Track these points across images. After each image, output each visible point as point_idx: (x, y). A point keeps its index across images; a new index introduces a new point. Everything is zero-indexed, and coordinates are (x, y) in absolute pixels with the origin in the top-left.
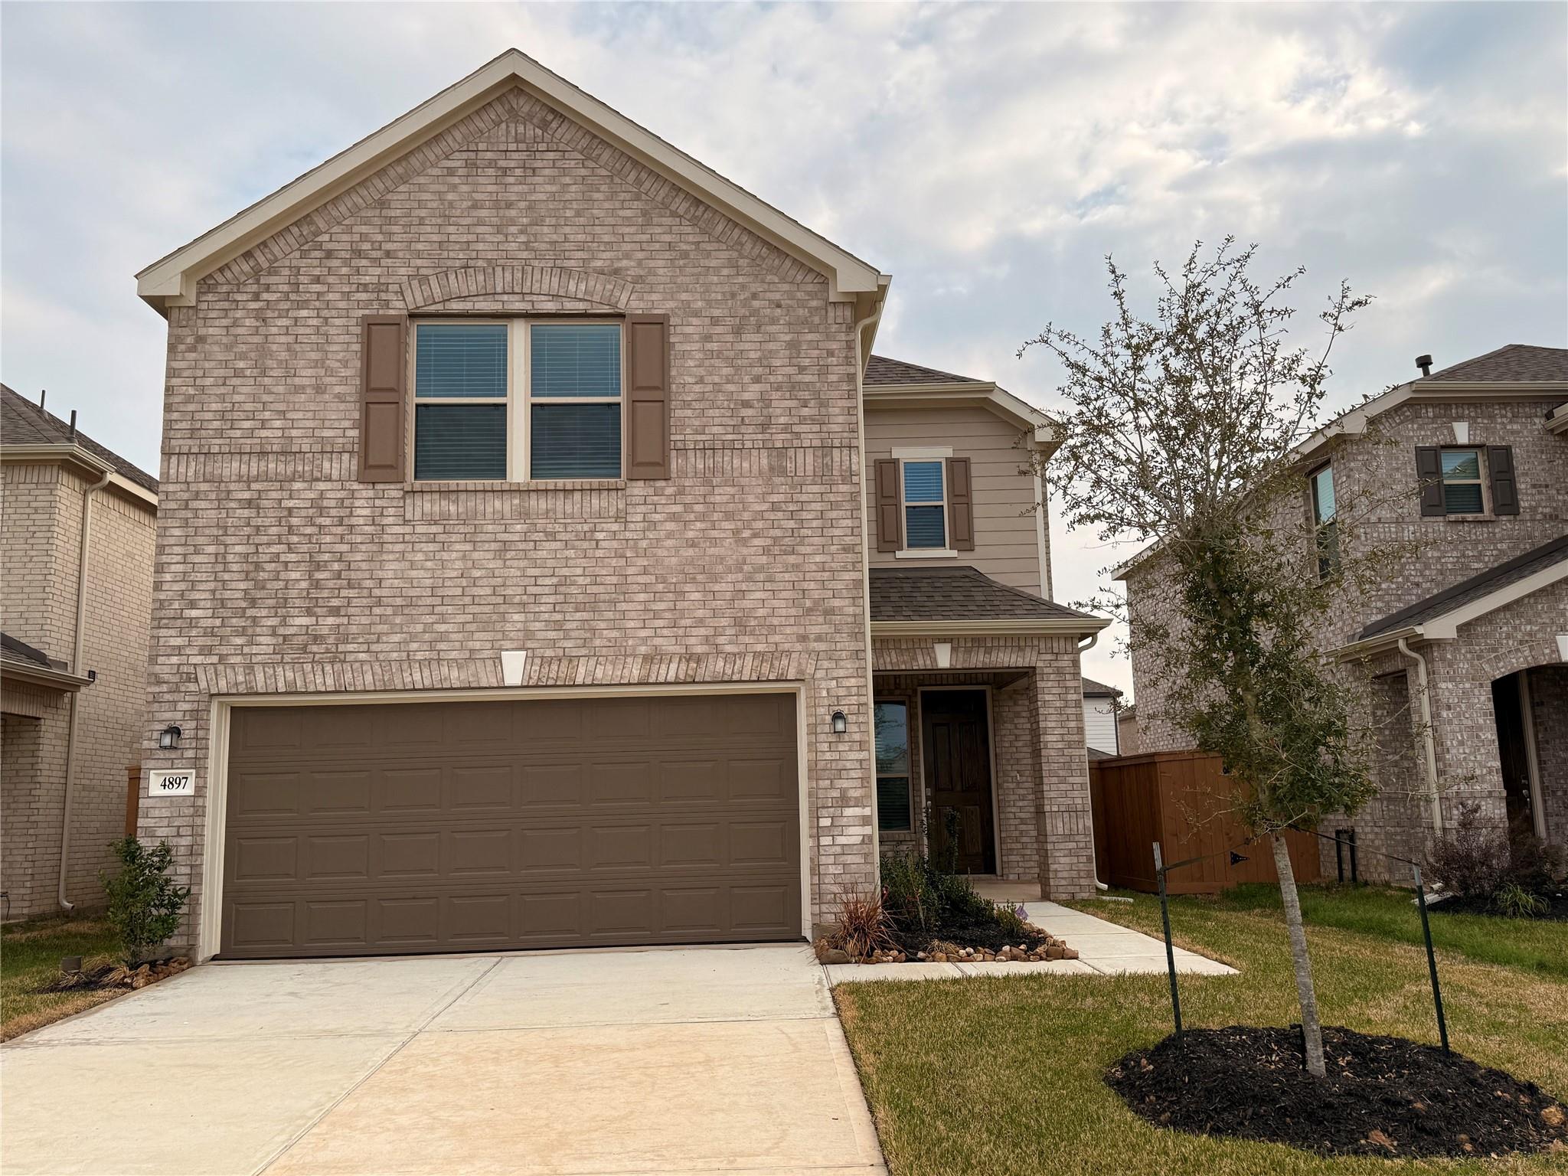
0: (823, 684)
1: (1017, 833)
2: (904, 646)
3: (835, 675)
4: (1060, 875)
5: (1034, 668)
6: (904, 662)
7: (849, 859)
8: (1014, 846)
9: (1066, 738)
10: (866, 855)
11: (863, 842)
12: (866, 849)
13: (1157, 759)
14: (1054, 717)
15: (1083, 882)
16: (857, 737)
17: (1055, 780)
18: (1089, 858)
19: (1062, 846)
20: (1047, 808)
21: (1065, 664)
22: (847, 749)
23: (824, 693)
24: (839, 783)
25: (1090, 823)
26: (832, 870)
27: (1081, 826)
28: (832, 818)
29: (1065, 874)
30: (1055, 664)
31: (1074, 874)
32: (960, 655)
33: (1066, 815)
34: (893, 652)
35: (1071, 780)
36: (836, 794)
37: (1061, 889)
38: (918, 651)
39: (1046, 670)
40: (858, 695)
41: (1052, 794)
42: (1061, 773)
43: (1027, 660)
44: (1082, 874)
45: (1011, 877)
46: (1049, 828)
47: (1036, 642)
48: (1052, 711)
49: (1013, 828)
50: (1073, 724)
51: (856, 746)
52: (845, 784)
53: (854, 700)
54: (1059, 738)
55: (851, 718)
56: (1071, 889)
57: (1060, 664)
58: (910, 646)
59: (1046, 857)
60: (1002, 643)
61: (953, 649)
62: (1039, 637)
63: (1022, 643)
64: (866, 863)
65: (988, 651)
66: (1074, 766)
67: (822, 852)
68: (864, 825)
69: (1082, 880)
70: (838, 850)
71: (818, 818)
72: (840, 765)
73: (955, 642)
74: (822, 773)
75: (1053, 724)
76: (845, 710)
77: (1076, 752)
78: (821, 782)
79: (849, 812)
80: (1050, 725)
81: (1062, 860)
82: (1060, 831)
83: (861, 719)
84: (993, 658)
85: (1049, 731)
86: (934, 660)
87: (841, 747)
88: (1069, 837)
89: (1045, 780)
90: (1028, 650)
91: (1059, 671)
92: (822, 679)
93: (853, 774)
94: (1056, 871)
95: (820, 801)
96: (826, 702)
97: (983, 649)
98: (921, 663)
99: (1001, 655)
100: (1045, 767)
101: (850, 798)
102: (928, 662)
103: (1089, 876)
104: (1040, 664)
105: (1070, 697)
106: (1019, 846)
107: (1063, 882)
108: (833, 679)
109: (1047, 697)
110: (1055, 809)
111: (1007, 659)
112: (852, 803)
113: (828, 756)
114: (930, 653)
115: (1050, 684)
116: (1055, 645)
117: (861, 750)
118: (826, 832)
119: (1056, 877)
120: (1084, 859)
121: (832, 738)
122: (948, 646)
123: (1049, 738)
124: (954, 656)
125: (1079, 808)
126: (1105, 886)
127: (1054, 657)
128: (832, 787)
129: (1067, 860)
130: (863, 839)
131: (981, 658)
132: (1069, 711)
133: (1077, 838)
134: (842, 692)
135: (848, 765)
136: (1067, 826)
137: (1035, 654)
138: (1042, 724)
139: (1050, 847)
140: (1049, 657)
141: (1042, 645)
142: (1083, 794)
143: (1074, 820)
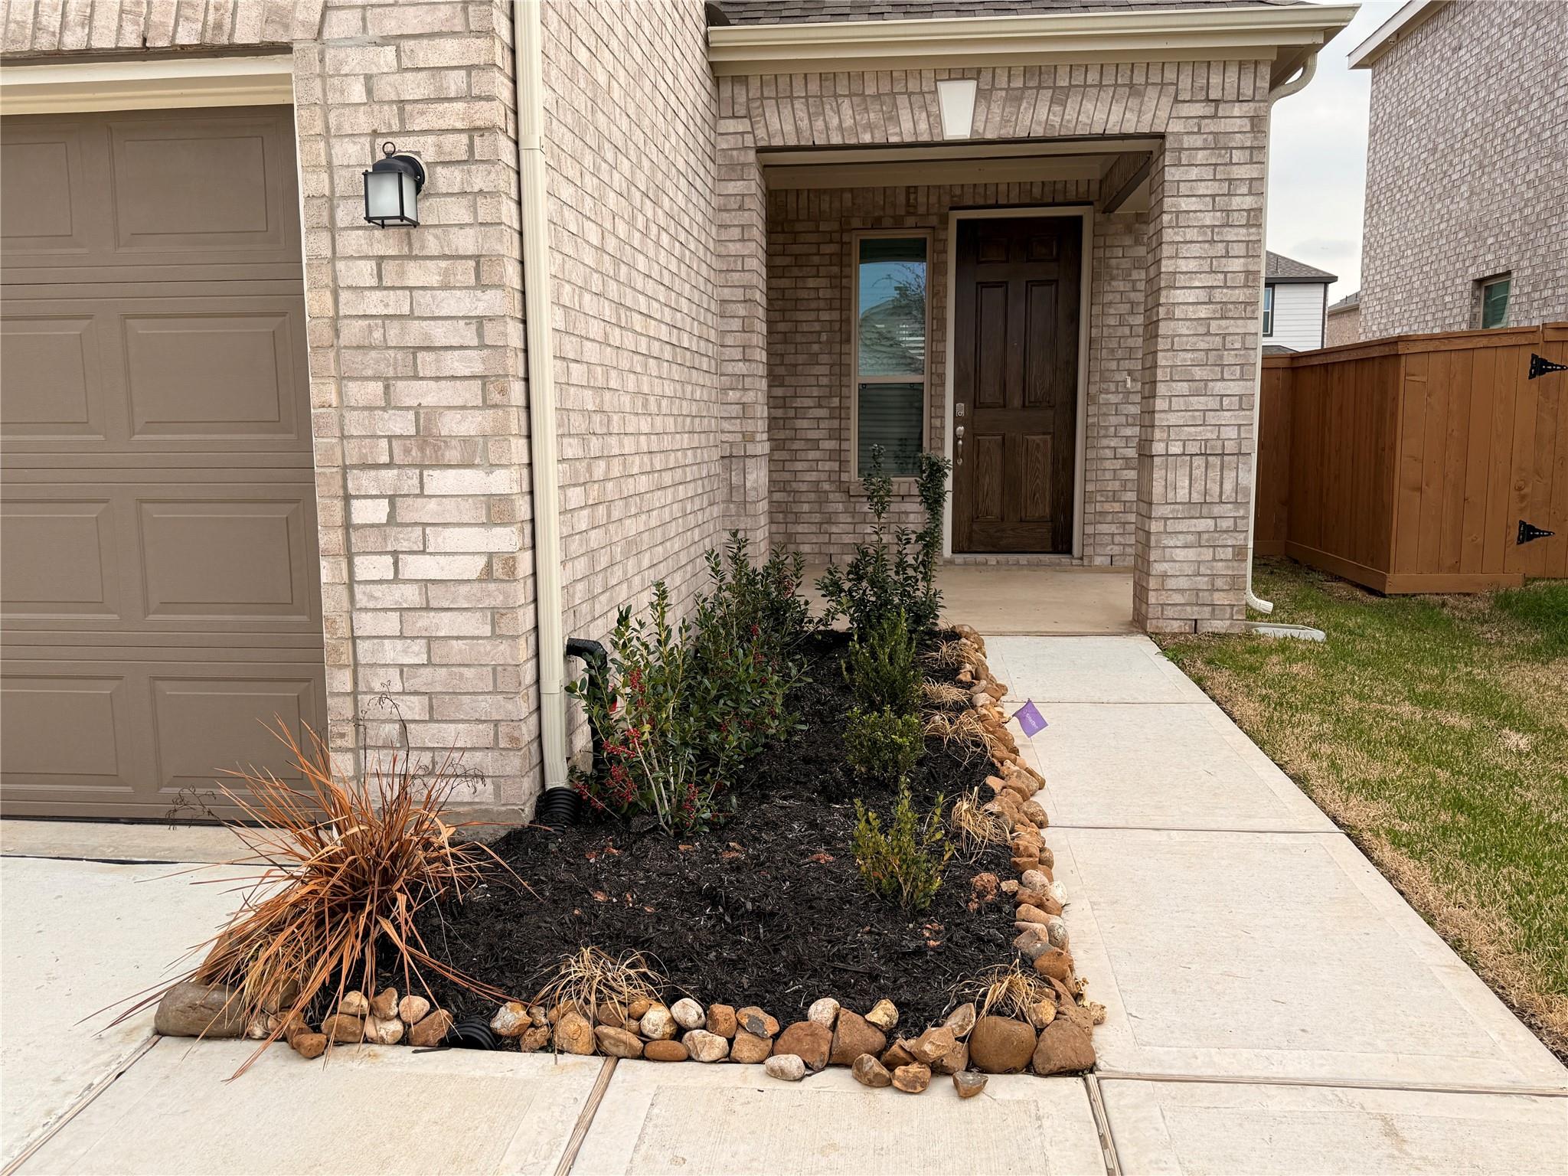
0: (355, 60)
1: (1117, 485)
2: (870, 90)
3: (391, 27)
4: (1171, 583)
5: (1162, 136)
6: (870, 127)
7: (445, 624)
8: (1107, 507)
9: (1218, 295)
10: (496, 615)
11: (487, 575)
12: (495, 595)
13: (1402, 349)
14: (1195, 250)
15: (1219, 598)
16: (466, 242)
17: (1183, 387)
18: (1239, 553)
19: (1182, 526)
20: (1158, 448)
21: (1235, 125)
22: (434, 280)
23: (357, 92)
24: (409, 393)
25: (1249, 479)
26: (392, 652)
27: (1228, 486)
28: (392, 499)
29: (1183, 583)
30: (1210, 126)
31: (1202, 582)
32: (996, 109)
33: (1199, 461)
34: (846, 105)
35: (1219, 387)
36: (402, 424)
37: (1170, 612)
38: (902, 101)
39: (1188, 141)
40: (469, 97)
41: (1173, 419)
42: (1198, 373)
43: (1147, 117)
44: (1220, 583)
45: (1098, 561)
46: (1158, 488)
47: (1170, 75)
48: (1191, 234)
49: (1108, 475)
50: (1236, 265)
51: (465, 272)
52: (429, 394)
53: (454, 115)
54: (1202, 295)
55: (443, 179)
56: (1193, 612)
57: (1222, 126)
58: (885, 88)
59: (1147, 545)
60: (1093, 77)
61: (981, 94)
62: (1181, 60)
63: (1139, 79)
64: (495, 636)
65: (1060, 97)
66: (1229, 358)
67: (362, 600)
68: (490, 524)
69: (1216, 595)
70: (411, 595)
71: (347, 498)
72: (415, 331)
73: (986, 76)
74: (358, 356)
75: (1192, 265)
76: (425, 151)
77: (1238, 327)
78: (352, 387)
79: (440, 481)
80: (1183, 265)
81: (1180, 554)
82: (1182, 495)
83: (479, 182)
84: (1071, 113)
85: (1181, 280)
86: (936, 120)
87: (417, 274)
88: (1199, 508)
89: (1161, 389)
90: (1152, 93)
91: (1219, 144)
92: (348, 42)
93: (455, 363)
94: (1164, 576)
95: (351, 446)
96: (363, 122)
97: (1047, 94)
98: (908, 126)
99: (1088, 106)
100: (1162, 360)
101: (446, 440)
102: (923, 126)
103: (1235, 585)
104: (1175, 127)
105: (1236, 202)
106: (1117, 507)
107: (1178, 598)
108: (385, 41)
109: (1185, 204)
110: (1177, 448)
111: (1100, 116)
112: (453, 455)
113: (374, 303)
114: (928, 101)
115: (1194, 173)
116: (1216, 80)
117: (480, 285)
118: (373, 541)
119: (1162, 588)
120: (1229, 553)
121: (386, 243)
122: (969, 88)
123: (1179, 296)
124: (982, 108)
125: (1231, 447)
126: (1267, 606)
127: (1209, 110)
128: (389, 404)
129: (1191, 554)
130: (489, 565)
131: (1042, 113)
132: (1231, 235)
133: (1217, 510)
134: (415, 87)
135: (440, 334)
136: (1199, 486)
137: (1166, 102)
138: (1166, 266)
139: (1155, 527)
140: (1198, 109)
141: (1185, 82)
142: (1241, 417)
143: (1214, 474)
